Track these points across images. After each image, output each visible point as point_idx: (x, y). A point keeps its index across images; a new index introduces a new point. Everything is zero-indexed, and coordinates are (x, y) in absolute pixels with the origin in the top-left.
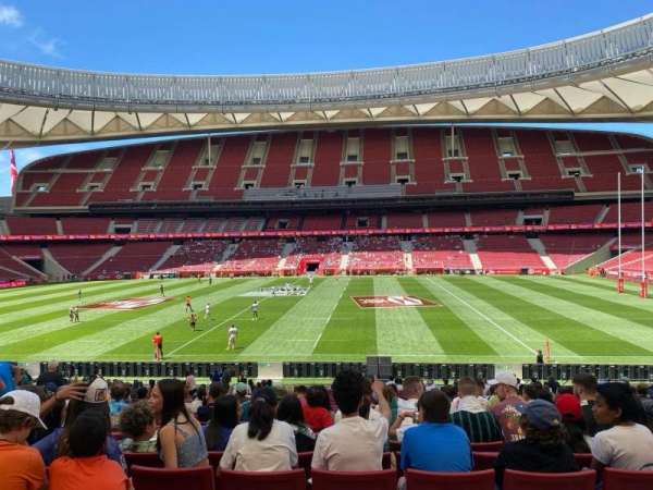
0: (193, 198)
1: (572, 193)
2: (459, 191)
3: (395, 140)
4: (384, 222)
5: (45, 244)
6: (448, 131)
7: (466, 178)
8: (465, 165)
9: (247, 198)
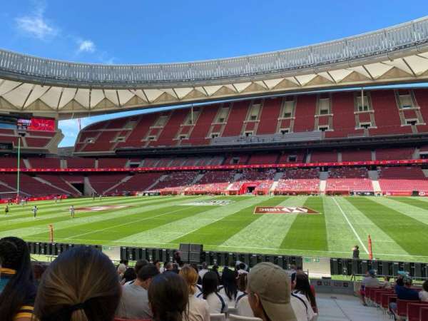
0: (179, 145)
2: (366, 135)
3: (319, 101)
4: (309, 158)
5: (86, 174)
6: (359, 93)
7: (373, 126)
8: (372, 117)
9: (212, 144)
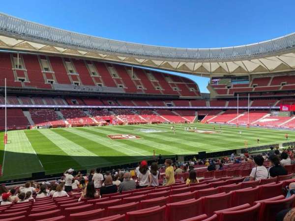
0: (23, 86)
1: (178, 96)
2: (144, 93)
3: (109, 68)
7: (144, 88)
8: (141, 83)
